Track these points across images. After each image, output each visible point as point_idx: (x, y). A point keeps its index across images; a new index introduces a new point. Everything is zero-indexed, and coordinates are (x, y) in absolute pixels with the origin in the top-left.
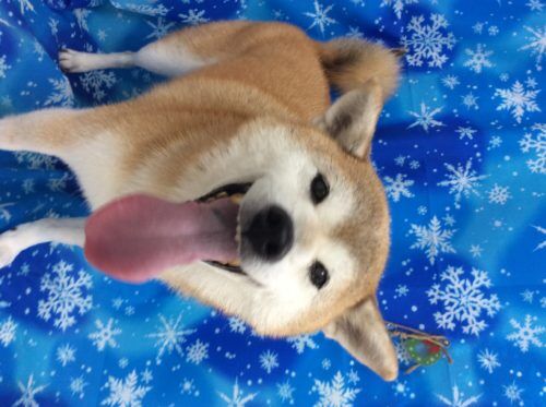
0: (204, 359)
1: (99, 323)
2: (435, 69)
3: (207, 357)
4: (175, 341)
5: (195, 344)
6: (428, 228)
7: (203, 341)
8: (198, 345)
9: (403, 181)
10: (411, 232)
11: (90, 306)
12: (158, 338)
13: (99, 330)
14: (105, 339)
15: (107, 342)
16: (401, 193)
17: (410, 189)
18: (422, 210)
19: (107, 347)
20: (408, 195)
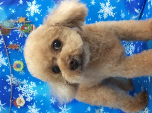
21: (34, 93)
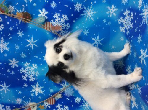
0: (76, 5)
1: (115, 14)
2: (2, 104)
3: (75, 5)
4: (87, 11)
5: (80, 10)
6: (4, 49)
7: (77, 11)
8: (78, 10)
9: (12, 65)
10: (9, 48)
11: (119, 20)
12: (93, 11)
13: (114, 12)
14: (112, 9)
15: (111, 8)
16: (12, 61)
17: (10, 62)
18: (6, 55)
19: (111, 7)
20: (10, 60)
21: (36, 74)
